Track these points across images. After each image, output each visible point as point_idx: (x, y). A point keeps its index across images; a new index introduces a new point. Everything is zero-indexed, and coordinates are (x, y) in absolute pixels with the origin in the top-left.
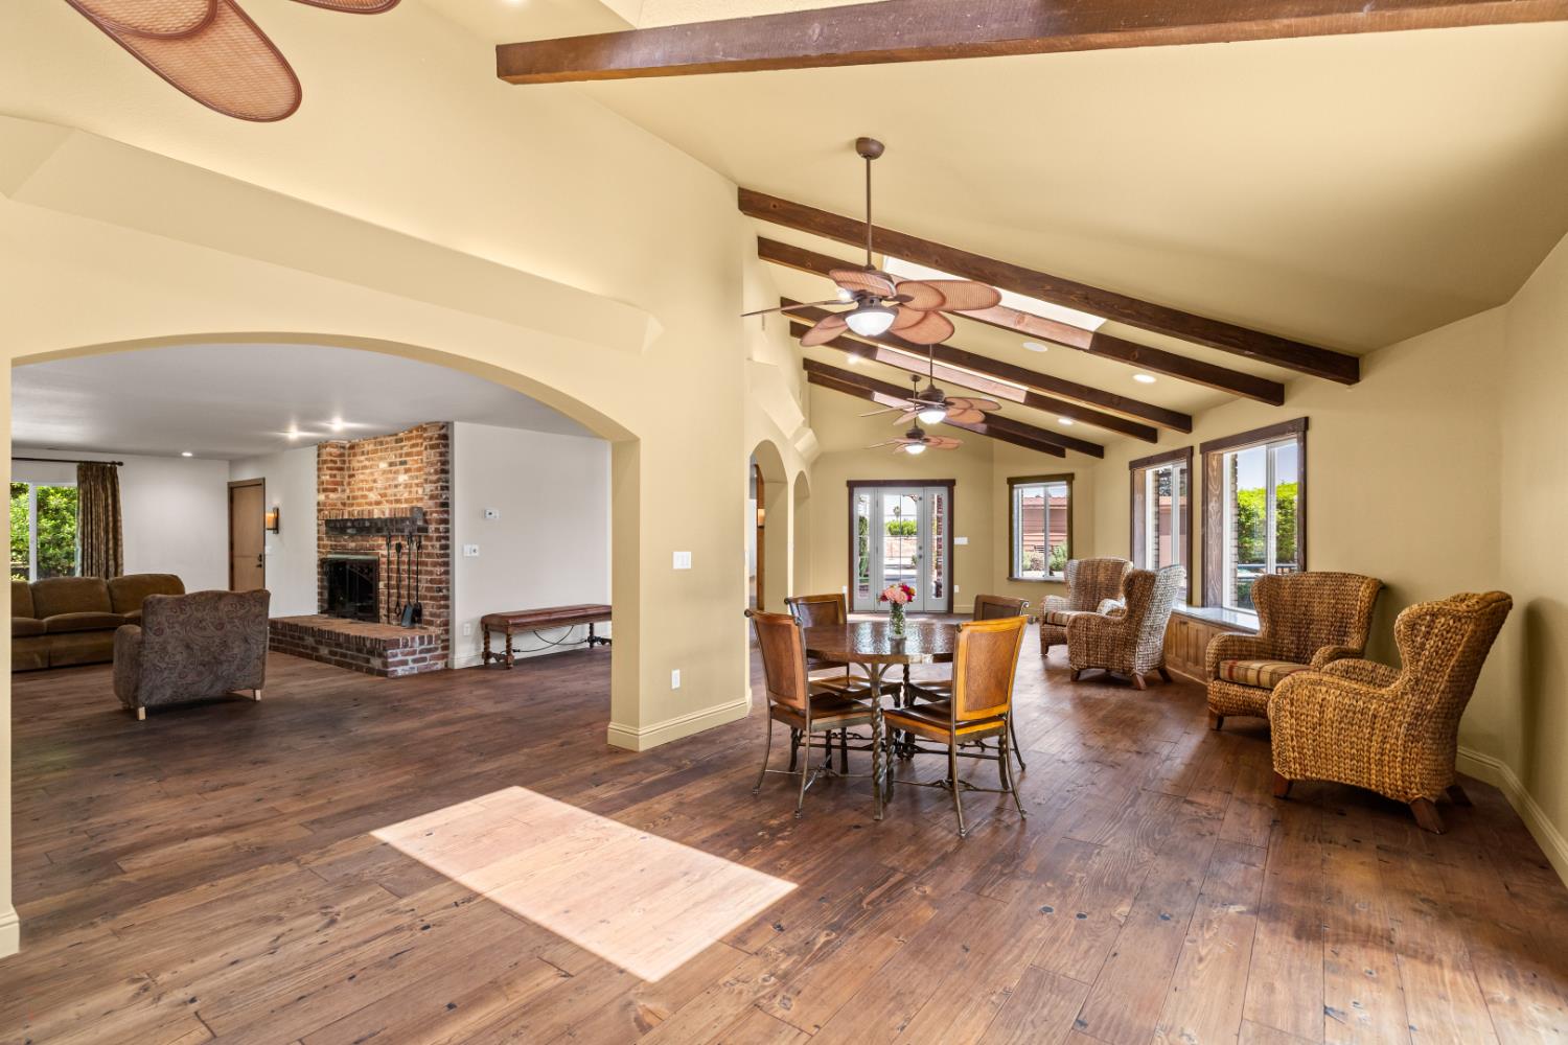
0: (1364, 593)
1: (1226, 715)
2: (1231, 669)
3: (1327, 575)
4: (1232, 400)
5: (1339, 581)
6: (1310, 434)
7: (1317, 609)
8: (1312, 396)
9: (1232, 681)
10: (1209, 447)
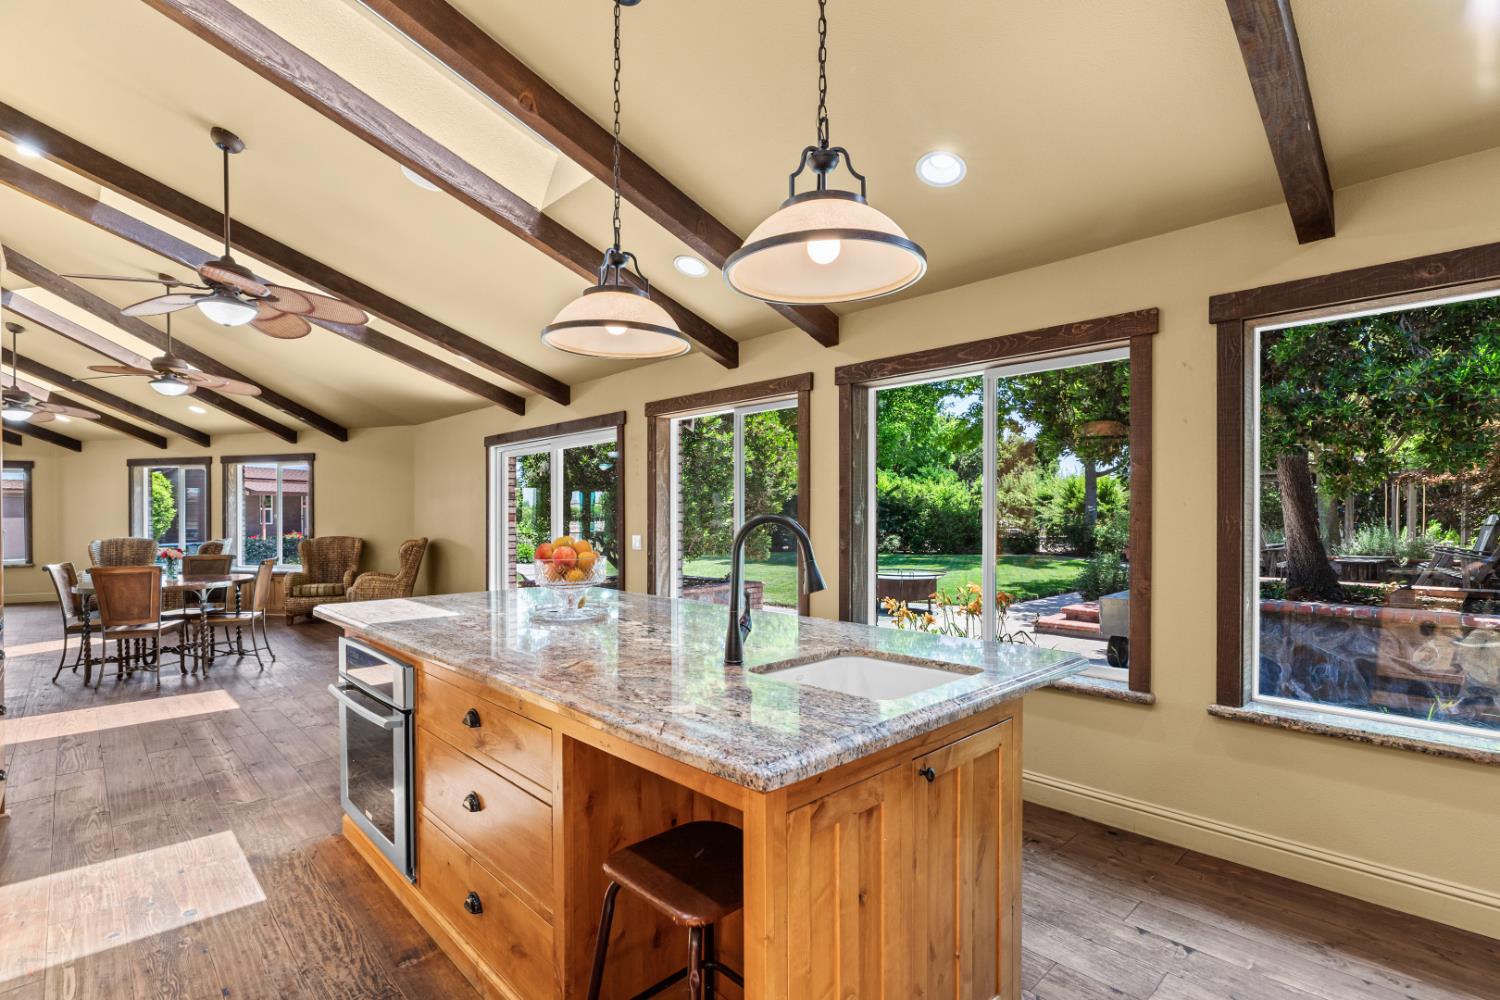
0: (357, 545)
1: (296, 615)
2: (301, 590)
3: (335, 538)
4: (257, 432)
5: (340, 540)
6: (316, 463)
7: (332, 555)
8: (315, 441)
9: (302, 596)
10: (227, 461)
